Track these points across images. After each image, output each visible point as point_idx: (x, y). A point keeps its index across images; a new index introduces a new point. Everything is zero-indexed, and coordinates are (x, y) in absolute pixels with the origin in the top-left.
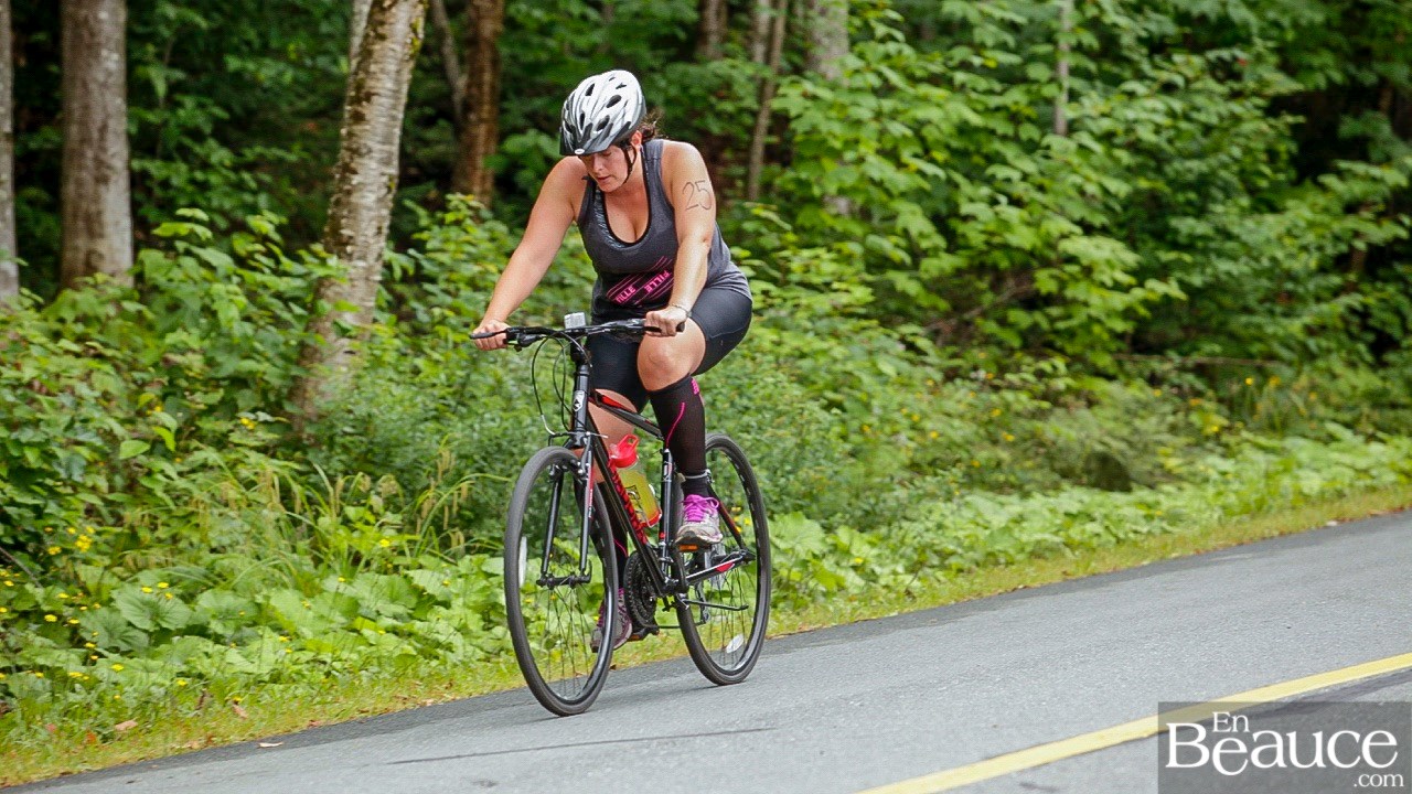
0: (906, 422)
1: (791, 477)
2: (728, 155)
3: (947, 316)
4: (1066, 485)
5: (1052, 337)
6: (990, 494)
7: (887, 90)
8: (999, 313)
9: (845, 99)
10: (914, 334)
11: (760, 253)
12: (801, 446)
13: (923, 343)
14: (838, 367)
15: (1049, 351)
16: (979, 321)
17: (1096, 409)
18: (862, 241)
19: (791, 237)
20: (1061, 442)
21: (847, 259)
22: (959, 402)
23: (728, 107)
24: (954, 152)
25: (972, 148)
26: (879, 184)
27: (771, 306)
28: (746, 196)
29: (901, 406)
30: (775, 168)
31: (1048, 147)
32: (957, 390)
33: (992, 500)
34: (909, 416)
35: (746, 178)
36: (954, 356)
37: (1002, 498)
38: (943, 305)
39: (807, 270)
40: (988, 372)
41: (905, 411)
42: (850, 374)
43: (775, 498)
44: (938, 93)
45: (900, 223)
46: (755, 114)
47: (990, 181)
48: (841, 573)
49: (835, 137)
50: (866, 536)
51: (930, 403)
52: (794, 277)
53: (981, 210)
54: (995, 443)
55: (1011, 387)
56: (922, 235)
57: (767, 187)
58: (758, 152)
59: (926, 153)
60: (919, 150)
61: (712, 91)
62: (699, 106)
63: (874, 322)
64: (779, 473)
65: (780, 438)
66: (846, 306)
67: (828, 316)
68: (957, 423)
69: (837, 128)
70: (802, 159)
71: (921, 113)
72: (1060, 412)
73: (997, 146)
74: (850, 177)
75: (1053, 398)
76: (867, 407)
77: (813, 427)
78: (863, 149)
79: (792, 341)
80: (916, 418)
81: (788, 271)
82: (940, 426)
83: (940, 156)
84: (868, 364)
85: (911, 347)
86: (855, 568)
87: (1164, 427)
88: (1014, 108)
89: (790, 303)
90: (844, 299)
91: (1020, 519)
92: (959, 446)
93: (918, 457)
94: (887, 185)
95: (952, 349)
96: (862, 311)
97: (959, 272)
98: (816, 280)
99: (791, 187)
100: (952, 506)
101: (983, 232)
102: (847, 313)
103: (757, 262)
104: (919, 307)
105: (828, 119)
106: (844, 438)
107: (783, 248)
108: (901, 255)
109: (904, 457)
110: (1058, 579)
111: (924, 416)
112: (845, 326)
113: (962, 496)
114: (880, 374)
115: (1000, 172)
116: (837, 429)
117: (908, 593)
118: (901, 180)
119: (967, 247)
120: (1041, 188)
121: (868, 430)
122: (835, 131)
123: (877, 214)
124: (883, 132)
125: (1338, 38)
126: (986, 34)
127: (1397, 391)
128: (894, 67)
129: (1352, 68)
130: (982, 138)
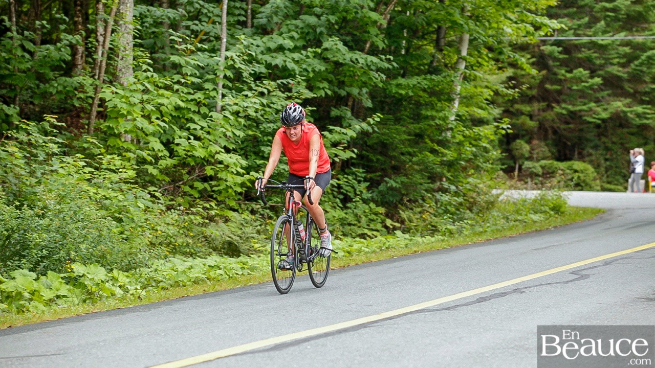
0: (149, 227)
2: (82, 115)
3: (169, 183)
4: (214, 253)
5: (212, 193)
6: (182, 257)
7: (146, 91)
8: (191, 183)
9: (128, 94)
10: (155, 191)
11: (89, 156)
12: (100, 236)
13: (157, 194)
14: (121, 204)
15: (210, 199)
16: (182, 186)
17: (229, 223)
18: (134, 153)
19: (103, 151)
20: (213, 236)
21: (128, 159)
22: (172, 219)
23: (82, 95)
24: (173, 117)
25: (181, 116)
26: (141, 129)
27: (94, 178)
28: (87, 133)
29: (147, 220)
30: (100, 120)
31: (212, 117)
32: (171, 214)
33: (181, 259)
34: (150, 224)
35: (88, 125)
36: (172, 200)
37: (185, 259)
38: (168, 179)
39: (109, 163)
40: (184, 207)
41: (148, 222)
42: (125, 206)
43: (88, 257)
44: (167, 93)
45: (151, 146)
46: (93, 98)
47: (187, 129)
48: (114, 288)
49: (124, 109)
50: (126, 274)
51: (159, 219)
52: (104, 167)
53: (183, 142)
54: (186, 235)
55: (193, 214)
56: (159, 151)
57: (97, 129)
58: (94, 114)
59: (162, 118)
60: (158, 116)
61: (75, 89)
62: (70, 94)
63: (138, 186)
65: (91, 233)
66: (125, 179)
67: (118, 182)
68: (171, 227)
69: (124, 106)
70: (110, 118)
71: (160, 101)
72: (213, 224)
73: (191, 115)
74: (129, 127)
75: (210, 218)
76: (132, 220)
78: (135, 115)
79: (102, 192)
80: (153, 225)
81: (101, 164)
82: (163, 229)
83: (168, 119)
84: (133, 203)
85: (153, 196)
86: (120, 287)
87: (255, 231)
88: (198, 100)
89: (102, 177)
90: (124, 176)
91: (191, 268)
92: (171, 237)
93: (154, 241)
94: (145, 130)
95: (170, 197)
96: (132, 181)
97: (175, 166)
98: (113, 168)
99: (106, 129)
100: (161, 262)
101: (184, 150)
102: (126, 182)
103: (87, 160)
104: (158, 180)
105: (121, 102)
106: (121, 233)
107: (100, 154)
108: (150, 159)
109: (147, 241)
110: (201, 293)
111: (158, 224)
112: (125, 187)
113: (170, 258)
114: (138, 207)
115: (192, 126)
116: (118, 230)
117: (139, 297)
118: (150, 128)
119: (178, 156)
120: (209, 133)
121: (132, 230)
122: (123, 107)
123: (142, 142)
124: (144, 108)
125: (331, 77)
126: (187, 70)
127: (351, 219)
128: (149, 82)
129: (336, 89)
130: (185, 112)
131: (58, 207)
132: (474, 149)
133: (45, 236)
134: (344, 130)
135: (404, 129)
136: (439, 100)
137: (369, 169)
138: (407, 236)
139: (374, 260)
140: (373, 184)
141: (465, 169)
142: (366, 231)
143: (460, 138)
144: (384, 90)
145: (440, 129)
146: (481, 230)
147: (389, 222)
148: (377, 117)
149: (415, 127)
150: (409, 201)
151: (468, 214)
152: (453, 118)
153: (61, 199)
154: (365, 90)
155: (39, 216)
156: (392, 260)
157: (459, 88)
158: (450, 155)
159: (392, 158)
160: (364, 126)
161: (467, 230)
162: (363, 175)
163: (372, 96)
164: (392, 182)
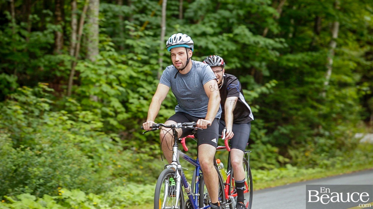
0: (111, 162)
1: (77, 178)
2: (62, 82)
3: (125, 131)
5: (155, 138)
6: (135, 184)
7: (109, 65)
8: (140, 131)
9: (96, 67)
10: (115, 137)
11: (70, 112)
12: (80, 169)
13: (117, 139)
14: (92, 146)
15: (154, 142)
16: (134, 133)
18: (100, 109)
19: (79, 108)
20: (156, 169)
21: (96, 114)
22: (127, 156)
23: (62, 68)
24: (129, 84)
25: (133, 82)
26: (106, 93)
27: (73, 128)
28: (67, 95)
29: (110, 157)
30: (76, 86)
31: (155, 83)
32: (127, 153)
33: (135, 185)
34: (112, 160)
35: (67, 89)
36: (127, 143)
37: (138, 185)
38: (124, 128)
39: (84, 117)
40: (136, 148)
41: (111, 159)
42: (95, 148)
43: (72, 184)
44: (124, 67)
45: (112, 104)
46: (70, 71)
47: (138, 92)
48: (90, 207)
49: (94, 79)
50: (98, 196)
51: (119, 157)
52: (80, 119)
53: (135, 101)
54: (137, 168)
55: (143, 153)
56: (118, 108)
57: (73, 93)
58: (71, 82)
59: (120, 84)
60: (118, 83)
61: (58, 63)
62: (54, 67)
63: (103, 133)
64: (73, 177)
65: (74, 167)
66: (95, 128)
67: (90, 131)
68: (126, 162)
70: (84, 85)
71: (119, 72)
72: (156, 160)
73: (141, 83)
74: (97, 91)
75: (155, 156)
76: (100, 158)
77: (83, 164)
78: (101, 82)
79: (79, 138)
80: (114, 161)
81: (78, 118)
82: (121, 164)
83: (124, 85)
84: (100, 145)
85: (114, 140)
86: (94, 205)
87: (186, 165)
88: (146, 72)
89: (78, 127)
90: (95, 126)
91: (143, 192)
92: (127, 169)
93: (115, 172)
94: (109, 93)
95: (126, 141)
96: (100, 129)
97: (129, 119)
98: (87, 120)
99: (80, 92)
100: (123, 188)
101: (136, 107)
102: (95, 130)
103: (69, 115)
104: (117, 129)
105: (92, 73)
106: (93, 166)
107: (77, 110)
108: (112, 113)
109: (110, 173)
111: (117, 160)
112: (95, 134)
113: (126, 185)
114: (104, 148)
115: (141, 90)
116: (91, 164)
118: (112, 92)
119: (131, 111)
121: (100, 164)
122: (93, 77)
123: (105, 101)
124: (107, 78)
125: (239, 54)
126: (138, 50)
127: (254, 156)
128: (111, 59)
129: (243, 63)
130: (136, 80)
131: (51, 149)
132: (342, 105)
133: (42, 169)
134: (249, 93)
135: (291, 91)
136: (318, 70)
137: (267, 120)
138: (295, 168)
139: (273, 186)
140: (270, 131)
141: (335, 120)
142: (265, 165)
143: (332, 97)
144: (278, 63)
145: (318, 91)
146: (348, 164)
147: (281, 158)
148: (273, 83)
149: (300, 90)
150: (297, 143)
151: (338, 152)
152: (326, 83)
153: (53, 143)
154: (264, 64)
155: (37, 155)
156: (285, 186)
157: (331, 62)
158: (324, 109)
159: (283, 112)
160: (264, 89)
161: (338, 164)
162: (263, 124)
163: (269, 67)
164: (284, 130)
